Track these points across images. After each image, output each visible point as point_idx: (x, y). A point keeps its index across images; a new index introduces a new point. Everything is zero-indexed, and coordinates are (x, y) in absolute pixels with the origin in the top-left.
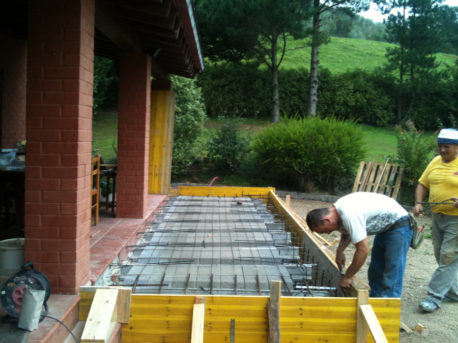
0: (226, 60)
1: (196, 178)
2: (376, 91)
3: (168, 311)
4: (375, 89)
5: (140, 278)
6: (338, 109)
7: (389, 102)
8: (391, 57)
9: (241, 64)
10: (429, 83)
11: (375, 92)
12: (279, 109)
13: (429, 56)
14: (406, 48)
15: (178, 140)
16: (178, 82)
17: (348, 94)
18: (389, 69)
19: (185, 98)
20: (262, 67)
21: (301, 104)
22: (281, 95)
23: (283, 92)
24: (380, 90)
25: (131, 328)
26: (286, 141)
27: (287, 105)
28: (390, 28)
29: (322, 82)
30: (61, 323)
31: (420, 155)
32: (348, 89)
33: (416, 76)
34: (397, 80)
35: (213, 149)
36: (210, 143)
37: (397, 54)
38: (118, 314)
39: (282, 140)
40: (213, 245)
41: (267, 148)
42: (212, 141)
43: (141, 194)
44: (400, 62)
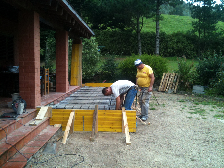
0: (117, 28)
1: (97, 81)
2: (188, 42)
3: (64, 114)
4: (187, 41)
5: (57, 107)
6: (170, 51)
7: (194, 47)
8: (194, 25)
9: (124, 30)
10: (212, 38)
11: (187, 42)
12: (141, 51)
13: (213, 25)
14: (201, 21)
15: (88, 65)
16: (87, 40)
17: (174, 43)
18: (193, 31)
19: (91, 47)
20: (134, 31)
21: (152, 48)
22: (142, 44)
23: (144, 43)
24: (189, 42)
27: (145, 49)
28: (193, 12)
29: (162, 38)
30: (30, 114)
31: (187, 70)
32: (174, 41)
33: (206, 34)
34: (198, 37)
35: (104, 69)
36: (102, 66)
37: (197, 24)
38: (48, 114)
39: (131, 64)
40: (88, 100)
41: (125, 68)
42: (103, 65)
43: (65, 83)
44: (199, 28)
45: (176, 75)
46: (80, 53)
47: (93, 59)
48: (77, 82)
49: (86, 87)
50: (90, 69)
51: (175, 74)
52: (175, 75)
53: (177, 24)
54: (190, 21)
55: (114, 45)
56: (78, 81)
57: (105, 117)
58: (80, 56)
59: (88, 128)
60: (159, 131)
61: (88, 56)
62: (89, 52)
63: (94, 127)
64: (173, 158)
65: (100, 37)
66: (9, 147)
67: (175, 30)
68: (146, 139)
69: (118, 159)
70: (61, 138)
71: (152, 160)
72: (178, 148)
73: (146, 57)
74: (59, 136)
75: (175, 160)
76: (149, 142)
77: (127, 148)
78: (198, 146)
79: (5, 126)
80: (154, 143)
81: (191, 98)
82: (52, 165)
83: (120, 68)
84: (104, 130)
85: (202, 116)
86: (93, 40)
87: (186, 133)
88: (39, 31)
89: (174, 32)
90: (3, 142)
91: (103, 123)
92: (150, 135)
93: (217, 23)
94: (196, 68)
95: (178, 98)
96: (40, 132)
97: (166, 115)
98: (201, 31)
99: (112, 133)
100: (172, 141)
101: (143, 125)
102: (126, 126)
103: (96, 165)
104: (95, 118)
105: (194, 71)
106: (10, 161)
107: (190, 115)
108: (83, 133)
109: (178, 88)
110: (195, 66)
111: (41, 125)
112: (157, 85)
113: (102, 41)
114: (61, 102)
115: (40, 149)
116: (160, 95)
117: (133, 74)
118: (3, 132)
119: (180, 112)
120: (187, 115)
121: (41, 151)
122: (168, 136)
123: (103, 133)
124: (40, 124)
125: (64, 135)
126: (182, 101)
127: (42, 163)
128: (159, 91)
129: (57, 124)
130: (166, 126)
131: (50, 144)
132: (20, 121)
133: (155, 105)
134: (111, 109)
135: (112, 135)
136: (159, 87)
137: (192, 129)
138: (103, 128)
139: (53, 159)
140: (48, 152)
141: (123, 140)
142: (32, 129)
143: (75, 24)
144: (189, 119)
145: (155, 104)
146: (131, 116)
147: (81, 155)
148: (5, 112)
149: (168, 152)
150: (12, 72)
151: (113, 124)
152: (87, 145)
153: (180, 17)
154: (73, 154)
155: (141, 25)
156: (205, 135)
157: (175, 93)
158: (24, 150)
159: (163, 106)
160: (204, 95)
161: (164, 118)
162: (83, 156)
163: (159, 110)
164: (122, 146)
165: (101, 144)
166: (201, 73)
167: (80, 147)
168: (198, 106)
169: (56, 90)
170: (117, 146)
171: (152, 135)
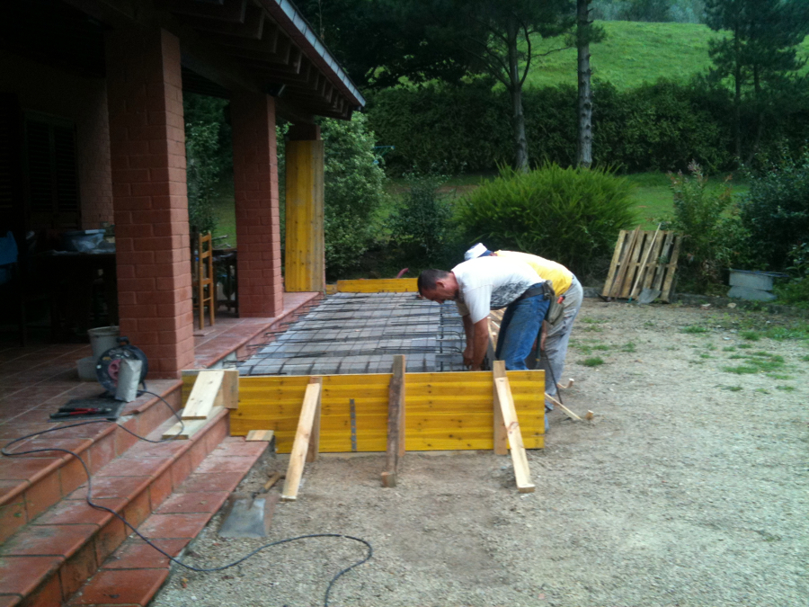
0: (436, 78)
1: (375, 273)
2: (696, 115)
3: (280, 394)
4: (695, 111)
5: (255, 369)
6: (631, 150)
7: (721, 132)
8: (718, 55)
9: (461, 84)
10: (784, 96)
11: (693, 118)
12: (527, 156)
13: (786, 49)
14: (743, 39)
15: (343, 215)
16: (337, 125)
17: (646, 123)
18: (715, 76)
19: (350, 149)
20: (498, 86)
21: (567, 145)
22: (531, 132)
23: (535, 127)
24: (702, 114)
25: (240, 414)
26: (505, 205)
27: (542, 148)
28: (711, 7)
29: (600, 105)
30: (161, 399)
31: (706, 215)
32: (646, 115)
33: (762, 85)
34: (732, 95)
35: (400, 226)
36: (392, 217)
37: (727, 50)
38: (225, 398)
39: (499, 205)
40: (357, 339)
41: (477, 218)
42: (397, 214)
43: (271, 284)
44: (734, 63)
45: (667, 238)
46: (316, 176)
47: (360, 193)
48: (307, 279)
49: (343, 294)
50: (348, 231)
51: (662, 234)
52: (665, 237)
53: (653, 52)
54: (697, 41)
55: (429, 140)
56: (311, 277)
57: (430, 398)
58: (315, 186)
59: (369, 438)
60: (629, 439)
61: (341, 182)
62: (344, 169)
63: (393, 435)
64: (696, 533)
65: (374, 115)
66: (101, 519)
67: (645, 75)
68: (586, 472)
69: (496, 546)
70: (280, 480)
71: (619, 545)
72: (710, 500)
73: (553, 177)
74: (270, 474)
75: (704, 540)
76: (598, 482)
77: (521, 505)
78: (781, 488)
79: (80, 445)
80: (618, 484)
81: (726, 317)
82: (258, 577)
83: (459, 222)
84: (429, 445)
85: (777, 381)
86: (356, 126)
87: (728, 442)
88: (181, 98)
89: (645, 83)
90: (78, 503)
91: (425, 420)
92: (599, 457)
93: (801, 40)
94: (740, 207)
95: (680, 320)
96: (200, 461)
97: (645, 384)
98: (744, 73)
99: (456, 453)
100: (683, 474)
101: (569, 421)
102: (513, 427)
103: (419, 569)
104: (397, 401)
105: (733, 221)
106: (109, 569)
107: (732, 380)
108: (353, 458)
109: (676, 283)
110: (734, 201)
111: (205, 434)
112: (596, 277)
113: (382, 129)
114: (263, 351)
115: (207, 525)
116: (611, 310)
117: (508, 239)
118: (77, 466)
119: (693, 368)
120: (723, 378)
121: (213, 528)
122: (665, 459)
123: (423, 457)
124: (200, 433)
125: (289, 469)
126: (697, 331)
127: (222, 572)
128: (605, 299)
129: (258, 431)
130: (652, 423)
131: (243, 502)
132: (131, 422)
133: (600, 348)
134: (446, 368)
135: (458, 461)
136: (604, 282)
137: (748, 429)
138: (424, 436)
139: (261, 554)
140: (238, 531)
141: (502, 478)
142: (174, 450)
143: (301, 68)
144: (732, 393)
145: (598, 344)
146: (525, 392)
147: (360, 538)
148: (69, 394)
149: (672, 512)
150: (83, 253)
151: (460, 421)
152: (375, 502)
153: (661, 28)
154: (331, 535)
155: (523, 64)
156: (801, 446)
157: (664, 303)
158: (151, 526)
159: (629, 351)
160: (773, 304)
161: (639, 394)
162: (366, 539)
163: (615, 367)
164: (502, 500)
165: (426, 497)
166: (759, 226)
167: (352, 510)
168: (756, 347)
169: (237, 311)
170: (486, 499)
171: (608, 455)
